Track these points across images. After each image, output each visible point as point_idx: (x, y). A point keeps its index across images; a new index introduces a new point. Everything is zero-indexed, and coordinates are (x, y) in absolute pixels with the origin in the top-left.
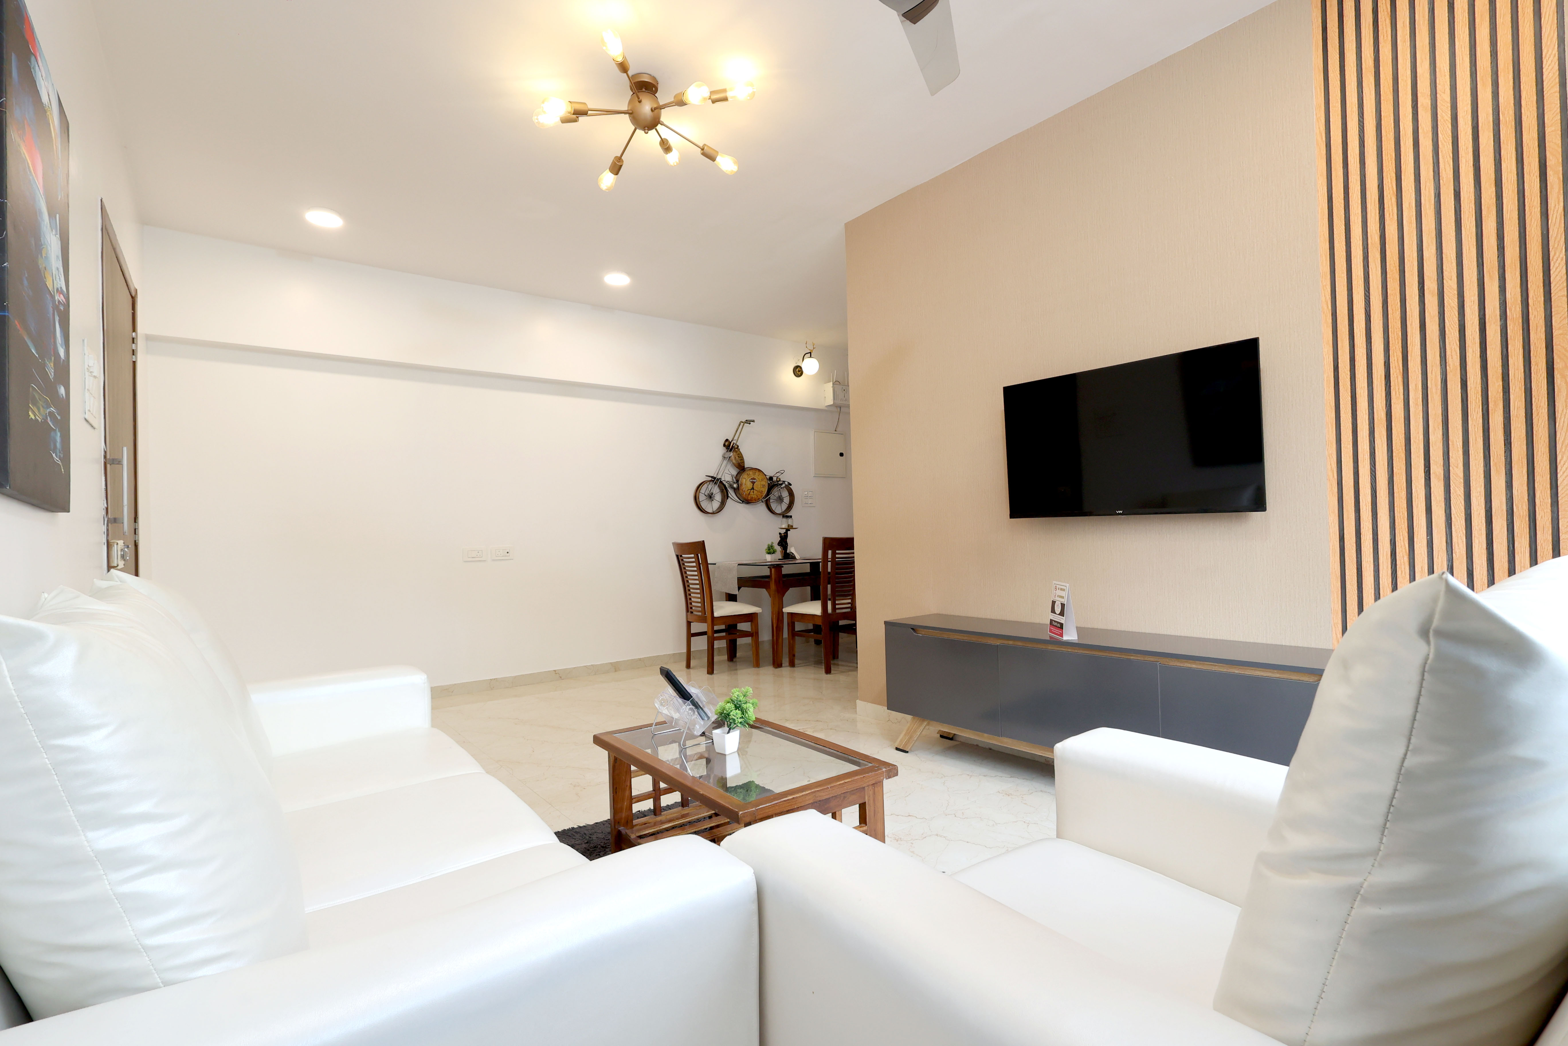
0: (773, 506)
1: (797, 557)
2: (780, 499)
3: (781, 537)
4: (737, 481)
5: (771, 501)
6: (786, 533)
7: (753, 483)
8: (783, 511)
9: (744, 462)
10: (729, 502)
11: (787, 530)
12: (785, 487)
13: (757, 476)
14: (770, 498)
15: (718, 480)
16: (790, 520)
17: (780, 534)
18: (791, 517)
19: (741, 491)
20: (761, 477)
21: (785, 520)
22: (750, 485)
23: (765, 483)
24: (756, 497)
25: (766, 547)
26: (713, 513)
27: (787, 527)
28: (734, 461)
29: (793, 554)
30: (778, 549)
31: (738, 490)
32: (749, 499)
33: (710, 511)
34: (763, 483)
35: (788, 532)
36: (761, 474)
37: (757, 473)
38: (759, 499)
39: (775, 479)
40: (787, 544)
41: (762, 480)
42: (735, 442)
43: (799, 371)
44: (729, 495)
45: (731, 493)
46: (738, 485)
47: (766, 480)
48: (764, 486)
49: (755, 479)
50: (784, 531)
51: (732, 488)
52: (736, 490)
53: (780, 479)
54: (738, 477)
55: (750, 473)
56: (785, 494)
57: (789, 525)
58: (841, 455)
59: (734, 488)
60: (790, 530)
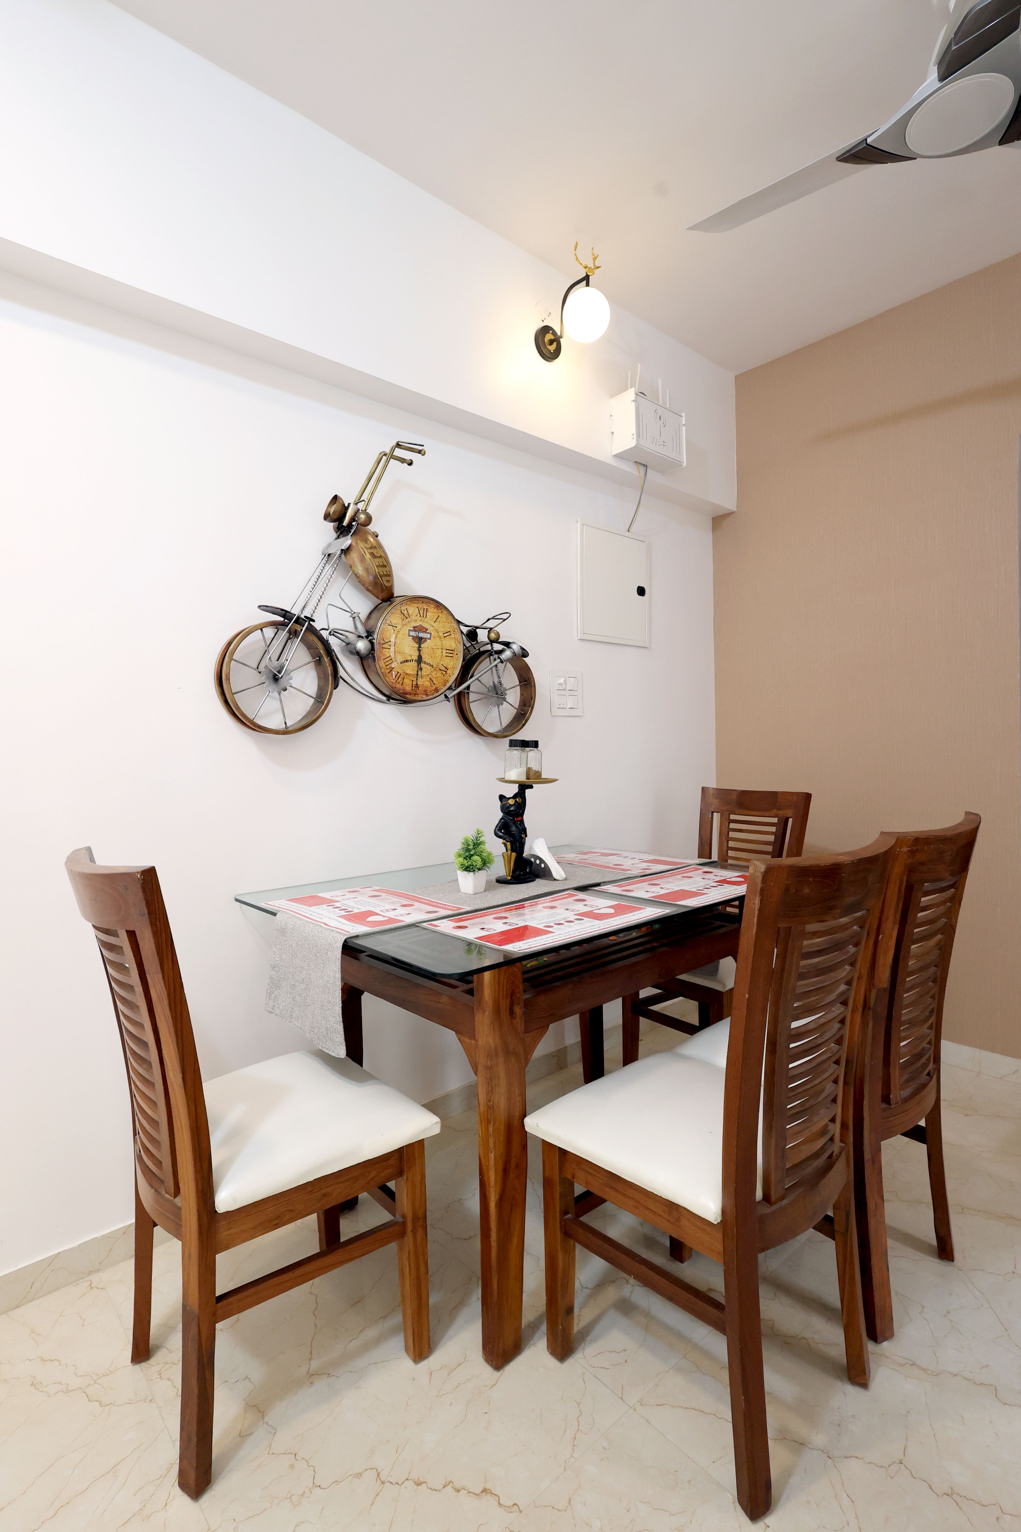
0: (478, 711)
1: (557, 871)
2: (497, 693)
3: (505, 809)
4: (369, 634)
5: (472, 697)
6: (521, 794)
7: (420, 641)
8: (504, 725)
9: (389, 575)
10: (342, 694)
11: (523, 787)
12: (509, 660)
13: (431, 621)
14: (468, 687)
15: (299, 621)
16: (532, 753)
17: (502, 797)
18: (535, 744)
19: (381, 663)
20: (444, 624)
21: (516, 753)
22: (409, 649)
23: (457, 644)
24: (427, 684)
25: (458, 846)
26: (286, 732)
27: (523, 778)
28: (360, 570)
29: (542, 861)
30: (496, 847)
31: (370, 661)
32: (408, 688)
33: (274, 722)
34: (450, 643)
35: (528, 791)
36: (443, 616)
37: (432, 612)
38: (437, 690)
39: (482, 635)
40: (524, 831)
41: (447, 634)
42: (361, 506)
43: (551, 342)
44: (341, 672)
45: (349, 667)
46: (372, 643)
47: (458, 636)
48: (451, 652)
49: (425, 630)
50: (514, 789)
51: (351, 653)
52: (366, 660)
53: (498, 635)
54: (372, 622)
55: (410, 612)
56: (510, 679)
57: (529, 770)
58: (641, 591)
59: (358, 653)
60: (531, 787)
